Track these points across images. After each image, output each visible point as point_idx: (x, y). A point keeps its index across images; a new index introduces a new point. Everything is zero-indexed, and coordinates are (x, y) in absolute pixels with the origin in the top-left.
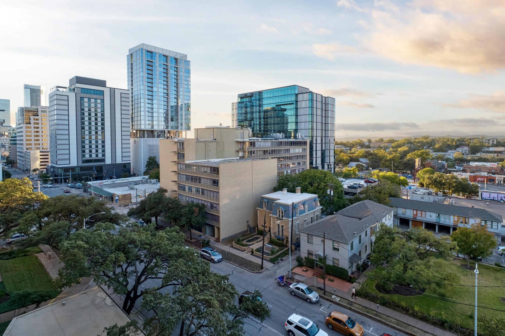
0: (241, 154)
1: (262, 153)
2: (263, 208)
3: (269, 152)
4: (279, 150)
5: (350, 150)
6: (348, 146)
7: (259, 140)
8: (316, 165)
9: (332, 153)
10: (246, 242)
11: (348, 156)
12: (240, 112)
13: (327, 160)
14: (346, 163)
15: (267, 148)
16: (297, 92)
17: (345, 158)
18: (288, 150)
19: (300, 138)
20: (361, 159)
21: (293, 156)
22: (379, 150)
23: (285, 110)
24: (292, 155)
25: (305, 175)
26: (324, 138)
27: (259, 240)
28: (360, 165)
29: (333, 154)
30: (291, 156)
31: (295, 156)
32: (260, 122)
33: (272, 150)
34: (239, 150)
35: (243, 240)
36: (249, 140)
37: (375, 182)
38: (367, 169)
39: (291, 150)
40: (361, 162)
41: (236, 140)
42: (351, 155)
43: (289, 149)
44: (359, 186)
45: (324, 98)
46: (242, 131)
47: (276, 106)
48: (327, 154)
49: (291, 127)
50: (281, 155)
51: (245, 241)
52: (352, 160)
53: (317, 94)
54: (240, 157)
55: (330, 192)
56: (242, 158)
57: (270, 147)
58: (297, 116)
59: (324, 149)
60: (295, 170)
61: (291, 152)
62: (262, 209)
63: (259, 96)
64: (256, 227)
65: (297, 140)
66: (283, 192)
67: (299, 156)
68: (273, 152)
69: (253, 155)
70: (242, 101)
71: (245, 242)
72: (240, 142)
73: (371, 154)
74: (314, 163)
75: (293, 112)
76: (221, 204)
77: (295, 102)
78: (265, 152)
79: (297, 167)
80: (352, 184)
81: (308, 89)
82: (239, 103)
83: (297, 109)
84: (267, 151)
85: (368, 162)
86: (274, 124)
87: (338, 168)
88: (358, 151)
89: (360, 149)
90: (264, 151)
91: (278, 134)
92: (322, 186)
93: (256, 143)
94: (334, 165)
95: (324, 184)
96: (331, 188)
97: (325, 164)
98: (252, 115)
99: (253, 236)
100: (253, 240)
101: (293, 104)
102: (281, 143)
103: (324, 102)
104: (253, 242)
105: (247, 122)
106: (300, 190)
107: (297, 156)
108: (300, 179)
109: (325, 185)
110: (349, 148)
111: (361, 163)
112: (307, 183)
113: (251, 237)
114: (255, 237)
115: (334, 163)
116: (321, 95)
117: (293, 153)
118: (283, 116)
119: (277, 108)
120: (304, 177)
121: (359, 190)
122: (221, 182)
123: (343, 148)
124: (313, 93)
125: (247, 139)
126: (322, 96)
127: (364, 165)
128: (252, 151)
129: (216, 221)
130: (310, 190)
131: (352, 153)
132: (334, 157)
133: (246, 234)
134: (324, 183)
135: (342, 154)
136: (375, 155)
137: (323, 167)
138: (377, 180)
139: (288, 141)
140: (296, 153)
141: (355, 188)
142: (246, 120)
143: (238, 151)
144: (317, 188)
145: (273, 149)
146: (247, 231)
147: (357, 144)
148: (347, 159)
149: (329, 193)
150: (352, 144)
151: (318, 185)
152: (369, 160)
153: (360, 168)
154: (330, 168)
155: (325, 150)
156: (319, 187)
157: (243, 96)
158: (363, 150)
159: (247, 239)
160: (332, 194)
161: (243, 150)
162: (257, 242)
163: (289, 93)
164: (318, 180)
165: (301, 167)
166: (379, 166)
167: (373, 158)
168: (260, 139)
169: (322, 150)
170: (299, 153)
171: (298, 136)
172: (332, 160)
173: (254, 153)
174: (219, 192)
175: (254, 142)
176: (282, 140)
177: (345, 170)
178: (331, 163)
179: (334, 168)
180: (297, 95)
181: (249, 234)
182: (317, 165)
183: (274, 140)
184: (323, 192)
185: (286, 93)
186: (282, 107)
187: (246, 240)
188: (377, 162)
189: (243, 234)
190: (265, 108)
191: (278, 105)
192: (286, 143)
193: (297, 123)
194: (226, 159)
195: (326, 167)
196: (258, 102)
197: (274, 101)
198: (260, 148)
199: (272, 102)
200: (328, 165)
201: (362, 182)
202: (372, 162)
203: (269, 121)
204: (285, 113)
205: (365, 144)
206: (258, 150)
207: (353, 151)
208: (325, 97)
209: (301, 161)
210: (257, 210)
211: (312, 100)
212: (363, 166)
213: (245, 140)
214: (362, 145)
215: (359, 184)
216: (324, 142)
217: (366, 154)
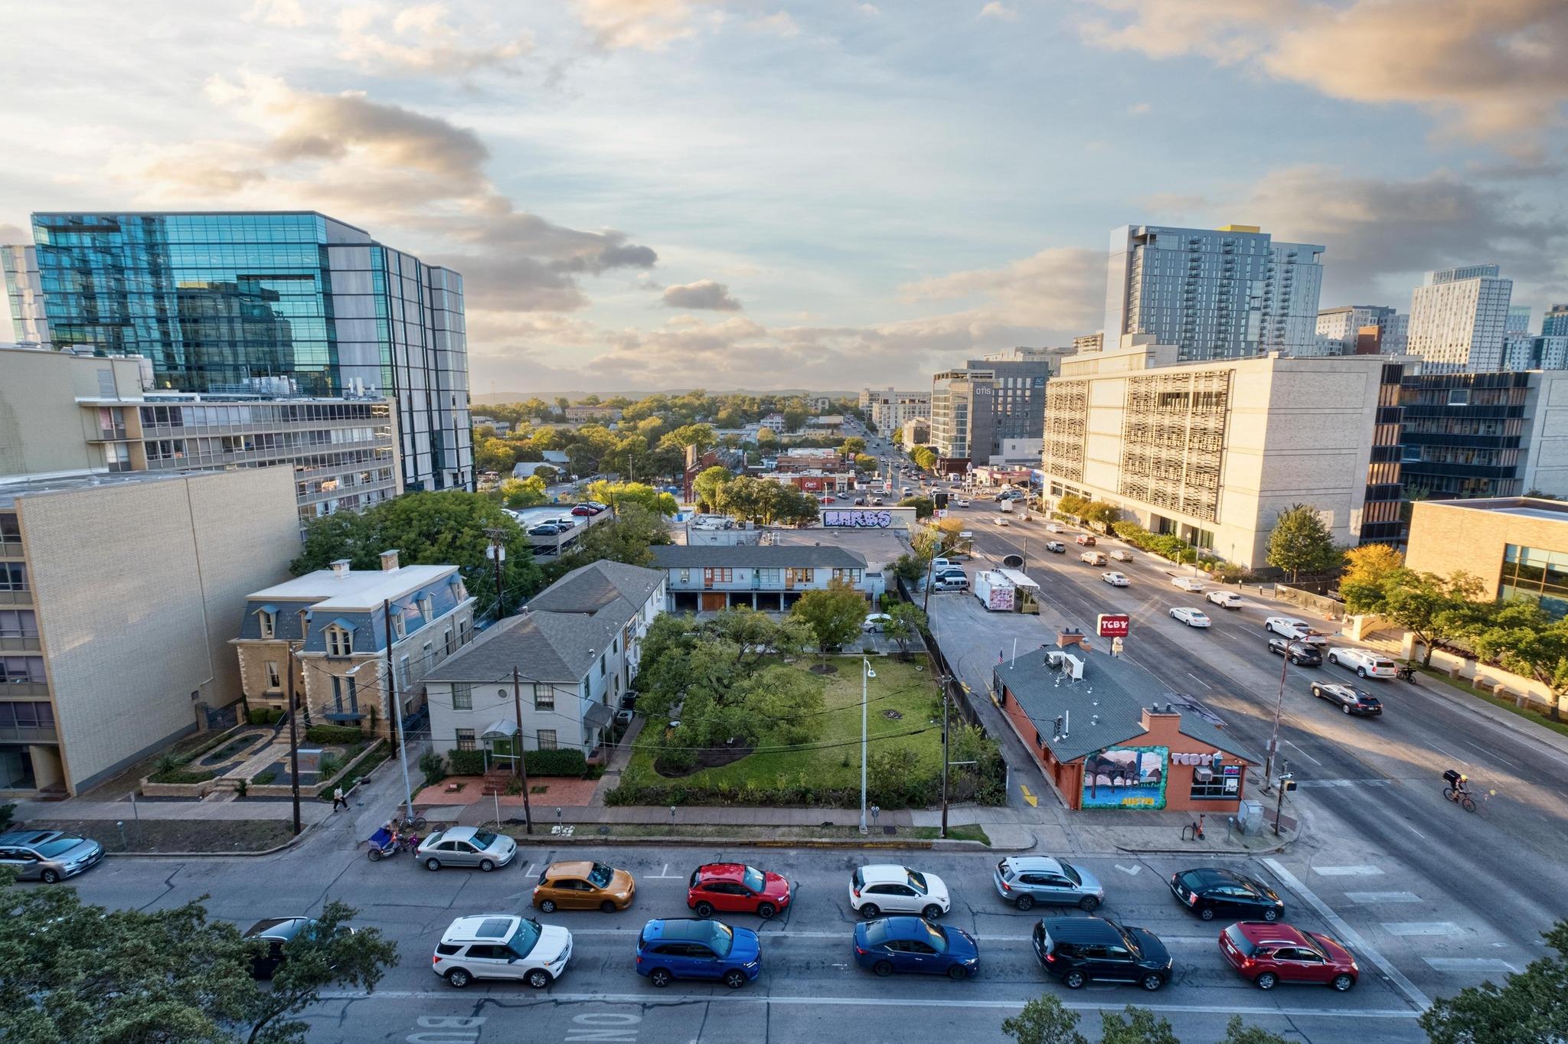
0: (113, 455)
1: (217, 446)
2: (259, 636)
3: (247, 444)
4: (288, 435)
5: (513, 428)
6: (505, 419)
7: (192, 399)
8: (416, 479)
9: (464, 440)
10: (203, 763)
11: (510, 447)
12: (54, 286)
13: (450, 460)
14: (506, 468)
15: (237, 428)
16: (323, 239)
17: (501, 451)
18: (323, 436)
19: (360, 394)
20: (546, 454)
21: (343, 454)
22: (593, 427)
23: (274, 296)
24: (341, 451)
25: (404, 511)
26: (434, 395)
27: (259, 744)
28: (546, 469)
29: (468, 443)
30: (337, 455)
31: (351, 454)
32: (165, 333)
33: (258, 437)
34: (102, 437)
35: (189, 761)
36: (146, 399)
37: (600, 511)
38: (567, 479)
39: (333, 434)
40: (548, 461)
41: (77, 400)
42: (518, 444)
43: (328, 432)
44: (561, 528)
45: (424, 270)
46: (103, 364)
47: (239, 277)
48: (448, 441)
49: (310, 356)
50: (299, 450)
51: (198, 762)
52: (523, 456)
53: (399, 253)
54: (114, 468)
55: (496, 552)
56: (125, 467)
57: (247, 427)
58: (330, 320)
59: (436, 427)
60: (356, 497)
61: (334, 442)
62: (256, 641)
63: (149, 233)
64: (240, 706)
65: (352, 401)
66: (336, 572)
67: (365, 452)
68: (261, 441)
69: (175, 455)
70: (62, 240)
71: (197, 767)
72: (106, 409)
73: (573, 439)
74: (410, 472)
75: (315, 307)
76: (51, 655)
77: (318, 273)
78: (228, 444)
79: (362, 488)
80: (540, 522)
81: (366, 233)
82: (46, 248)
83: (328, 296)
84: (237, 439)
85: (567, 459)
86: (233, 344)
87: (485, 481)
88: (538, 433)
89: (539, 425)
90: (226, 440)
91: (275, 380)
92: (468, 539)
93: (185, 412)
94: (473, 473)
95: (471, 532)
96: (498, 540)
97: (445, 471)
98: (123, 305)
99: (231, 736)
100: (232, 750)
101: (312, 277)
102: (290, 413)
103: (425, 282)
104: (236, 758)
105: (100, 329)
106: (396, 559)
107: (358, 452)
108: (388, 523)
109: (476, 533)
110: (507, 424)
111: (547, 465)
112: (413, 536)
113: (219, 743)
114: (237, 737)
115: (474, 467)
116: (416, 259)
117: (344, 445)
118: (269, 318)
119: (243, 288)
120: (403, 516)
121: (563, 538)
122: (38, 570)
123: (489, 424)
124: (386, 249)
125: (140, 396)
126: (418, 264)
127: (556, 468)
128: (168, 442)
129: (33, 723)
130: (428, 553)
131: (521, 439)
132: (472, 449)
133: (193, 736)
134: (471, 528)
135: (493, 440)
136: (584, 440)
137: (439, 483)
138: (603, 506)
139: (316, 403)
140: (352, 444)
141: (551, 533)
142: (94, 321)
143: (98, 445)
144: (452, 544)
145: (263, 432)
146: (196, 726)
147: (530, 413)
148: (508, 456)
149: (491, 555)
150: (514, 411)
151: (455, 538)
152: (569, 453)
153: (549, 478)
154: (460, 482)
155: (441, 430)
156: (458, 543)
157: (60, 222)
158: (551, 429)
159: (204, 753)
160: (502, 557)
161: (122, 438)
162: (255, 753)
163: (292, 236)
164: (452, 523)
165: (375, 485)
166: (596, 469)
167: (578, 450)
168: (197, 396)
169: (431, 432)
170: (365, 443)
171: (355, 388)
172: (466, 459)
173: (178, 449)
174: (32, 612)
175: (175, 411)
176: (294, 402)
177: (506, 485)
178: (462, 470)
179: (474, 484)
180: (323, 248)
181: (206, 737)
182: (420, 479)
183: (260, 402)
184: (471, 556)
185: (278, 236)
186: (266, 285)
187: (202, 758)
188: (590, 459)
189: (183, 740)
190: (180, 281)
191: (248, 277)
192: (313, 413)
193: (332, 344)
194: (33, 477)
195: (448, 481)
196: (144, 257)
197: (229, 261)
198: (204, 429)
199: (216, 261)
200: (455, 476)
201: (567, 515)
202: (577, 461)
203: (207, 330)
204: (275, 306)
205: (551, 413)
206: (197, 436)
207: (520, 430)
208: (429, 268)
209: (374, 467)
210: (234, 646)
211: (385, 272)
212: (556, 473)
213: (125, 400)
214: (545, 416)
215: (560, 521)
216: (435, 406)
217: (561, 438)
